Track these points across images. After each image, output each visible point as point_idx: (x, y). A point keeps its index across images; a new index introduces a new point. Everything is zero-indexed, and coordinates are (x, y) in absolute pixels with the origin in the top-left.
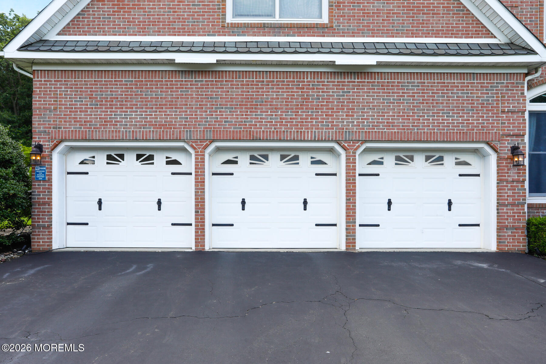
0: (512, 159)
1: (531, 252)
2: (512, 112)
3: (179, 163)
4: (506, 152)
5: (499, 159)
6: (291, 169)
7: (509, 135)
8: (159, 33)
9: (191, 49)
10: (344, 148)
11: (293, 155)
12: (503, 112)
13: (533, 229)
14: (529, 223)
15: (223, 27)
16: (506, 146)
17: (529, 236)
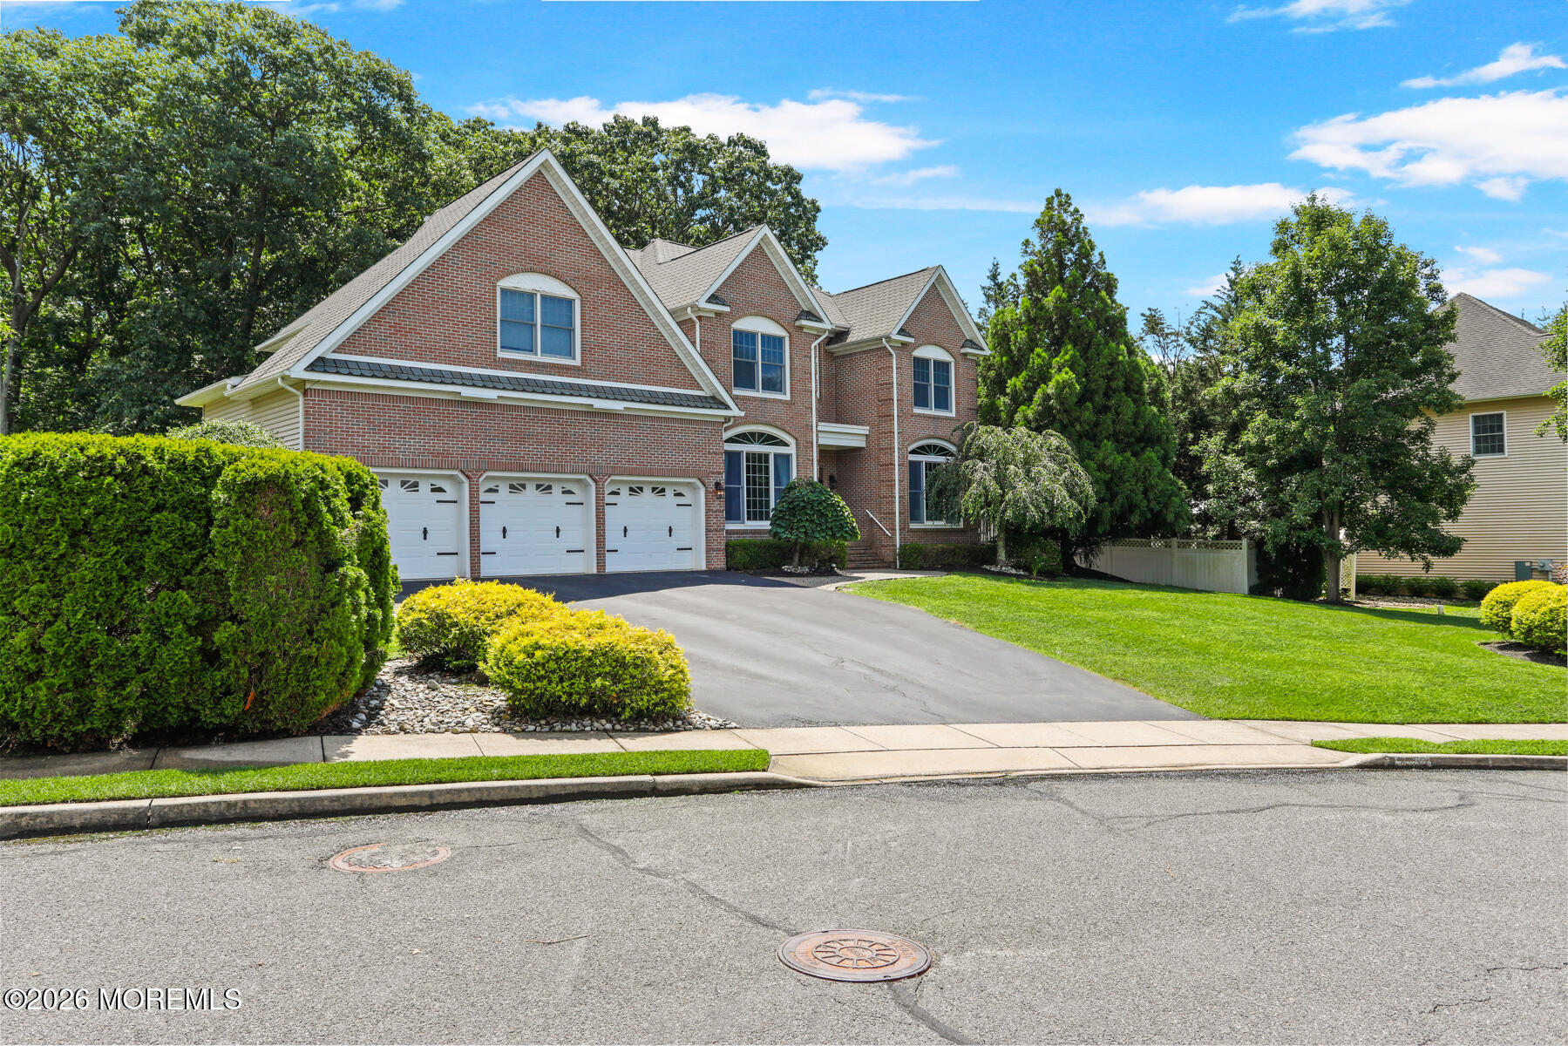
0: (716, 493)
1: (728, 569)
2: (716, 454)
3: (443, 491)
4: (712, 487)
5: (707, 492)
6: (545, 497)
7: (713, 473)
8: (434, 360)
9: (471, 381)
10: (595, 480)
11: (547, 484)
12: (709, 453)
13: (730, 549)
14: (727, 545)
15: (495, 360)
16: (711, 482)
17: (727, 556)
